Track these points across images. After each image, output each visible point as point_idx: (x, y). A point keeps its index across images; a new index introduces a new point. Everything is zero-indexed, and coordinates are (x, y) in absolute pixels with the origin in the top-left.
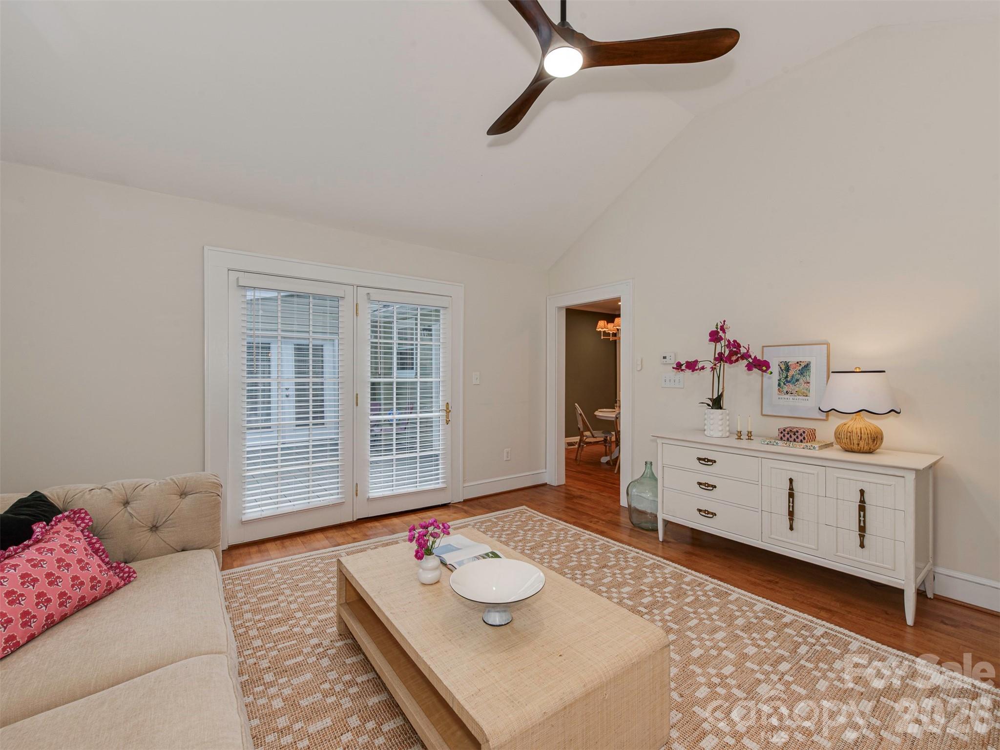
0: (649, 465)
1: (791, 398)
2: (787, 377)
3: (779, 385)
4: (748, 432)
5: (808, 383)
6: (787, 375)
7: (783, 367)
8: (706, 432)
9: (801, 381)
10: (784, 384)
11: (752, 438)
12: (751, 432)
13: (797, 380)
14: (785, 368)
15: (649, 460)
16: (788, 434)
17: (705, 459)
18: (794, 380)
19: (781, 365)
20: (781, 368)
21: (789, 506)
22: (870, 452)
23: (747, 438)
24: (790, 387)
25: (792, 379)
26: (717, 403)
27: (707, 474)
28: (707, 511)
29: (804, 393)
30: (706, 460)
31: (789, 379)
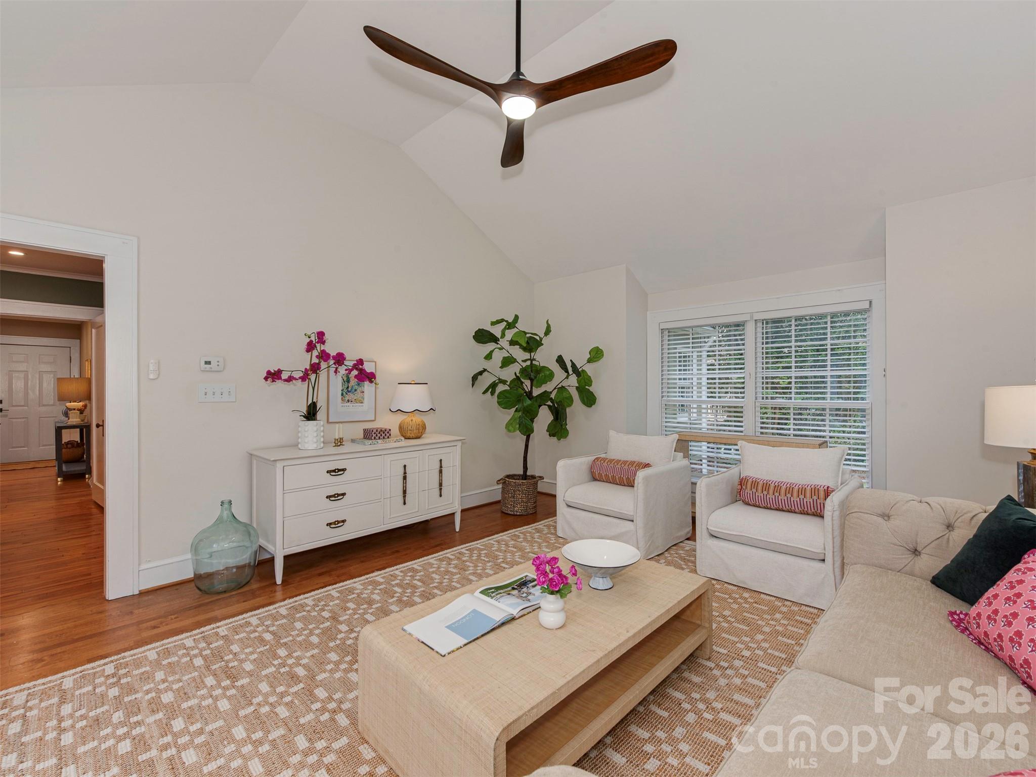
0: (226, 506)
1: (351, 405)
2: (348, 388)
3: (342, 394)
4: (335, 439)
5: (363, 392)
6: (348, 386)
7: (345, 379)
8: (300, 446)
9: (358, 390)
10: (346, 394)
11: (343, 443)
12: (342, 438)
13: (356, 390)
14: (347, 379)
15: (226, 498)
16: (379, 433)
17: (336, 469)
18: (353, 390)
19: (343, 376)
20: (343, 380)
21: (404, 486)
22: (418, 438)
23: (334, 445)
24: (350, 396)
25: (352, 389)
26: (311, 413)
27: (336, 485)
28: (336, 521)
29: (360, 400)
30: (337, 471)
31: (349, 389)
